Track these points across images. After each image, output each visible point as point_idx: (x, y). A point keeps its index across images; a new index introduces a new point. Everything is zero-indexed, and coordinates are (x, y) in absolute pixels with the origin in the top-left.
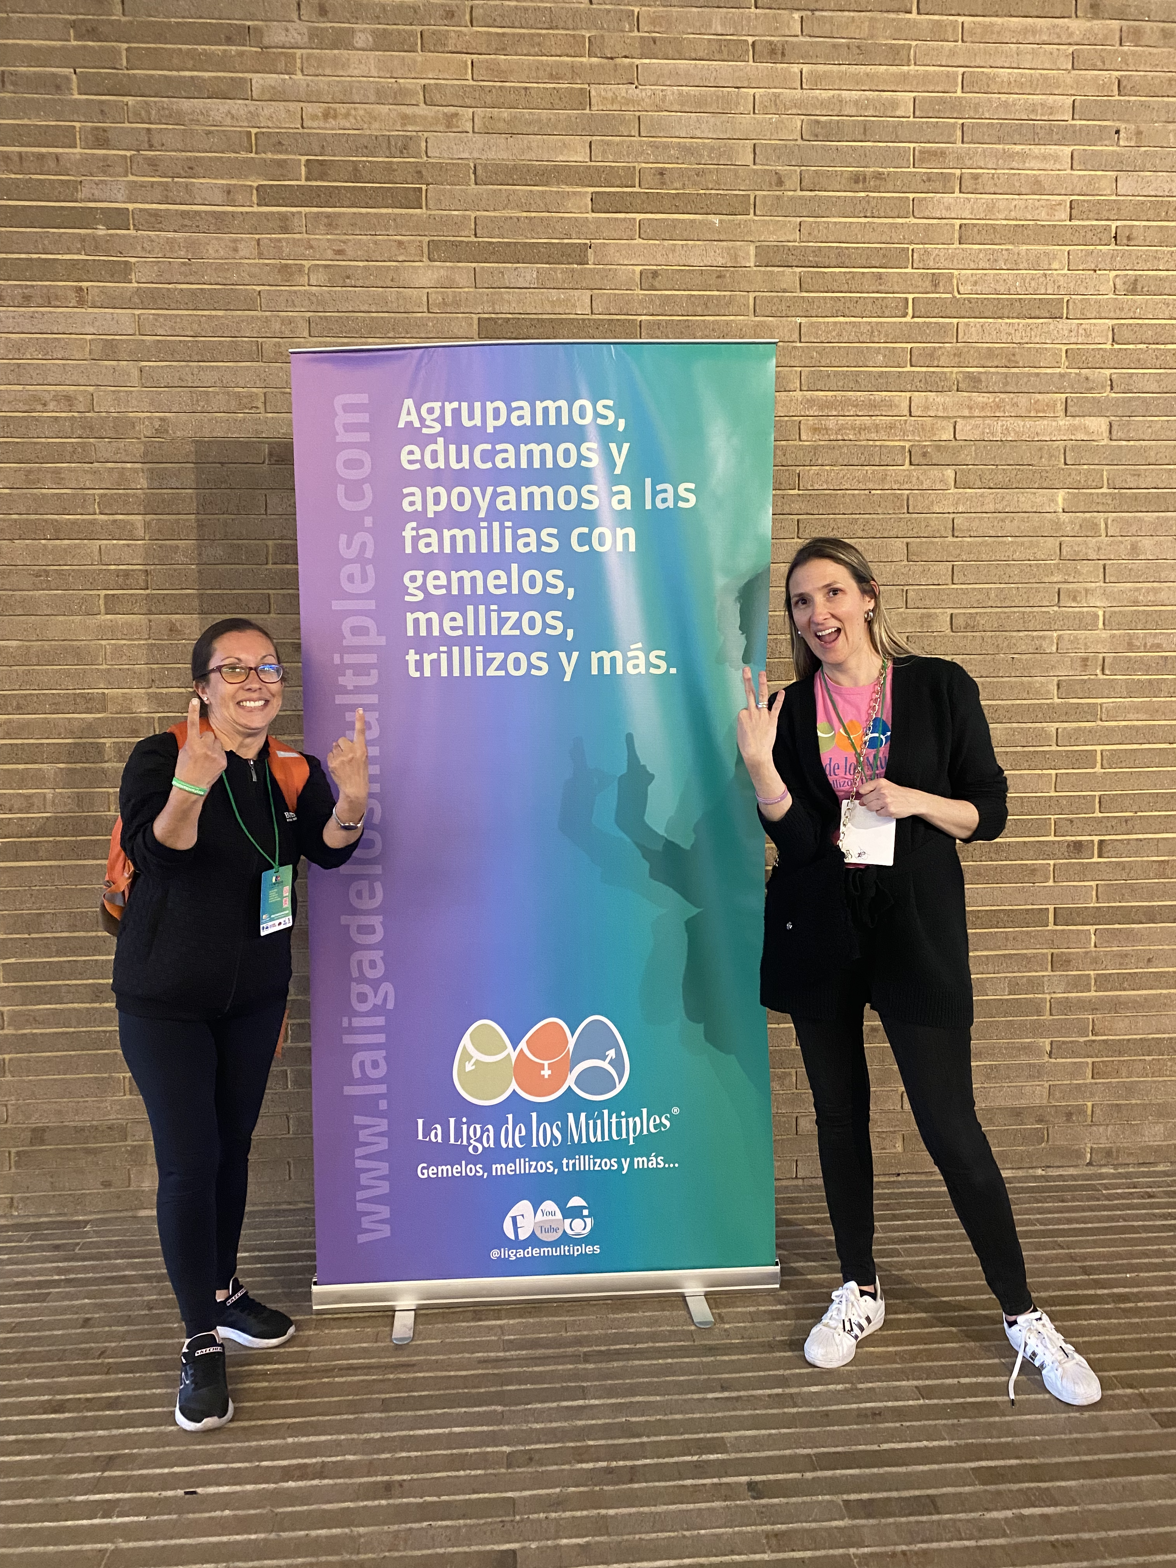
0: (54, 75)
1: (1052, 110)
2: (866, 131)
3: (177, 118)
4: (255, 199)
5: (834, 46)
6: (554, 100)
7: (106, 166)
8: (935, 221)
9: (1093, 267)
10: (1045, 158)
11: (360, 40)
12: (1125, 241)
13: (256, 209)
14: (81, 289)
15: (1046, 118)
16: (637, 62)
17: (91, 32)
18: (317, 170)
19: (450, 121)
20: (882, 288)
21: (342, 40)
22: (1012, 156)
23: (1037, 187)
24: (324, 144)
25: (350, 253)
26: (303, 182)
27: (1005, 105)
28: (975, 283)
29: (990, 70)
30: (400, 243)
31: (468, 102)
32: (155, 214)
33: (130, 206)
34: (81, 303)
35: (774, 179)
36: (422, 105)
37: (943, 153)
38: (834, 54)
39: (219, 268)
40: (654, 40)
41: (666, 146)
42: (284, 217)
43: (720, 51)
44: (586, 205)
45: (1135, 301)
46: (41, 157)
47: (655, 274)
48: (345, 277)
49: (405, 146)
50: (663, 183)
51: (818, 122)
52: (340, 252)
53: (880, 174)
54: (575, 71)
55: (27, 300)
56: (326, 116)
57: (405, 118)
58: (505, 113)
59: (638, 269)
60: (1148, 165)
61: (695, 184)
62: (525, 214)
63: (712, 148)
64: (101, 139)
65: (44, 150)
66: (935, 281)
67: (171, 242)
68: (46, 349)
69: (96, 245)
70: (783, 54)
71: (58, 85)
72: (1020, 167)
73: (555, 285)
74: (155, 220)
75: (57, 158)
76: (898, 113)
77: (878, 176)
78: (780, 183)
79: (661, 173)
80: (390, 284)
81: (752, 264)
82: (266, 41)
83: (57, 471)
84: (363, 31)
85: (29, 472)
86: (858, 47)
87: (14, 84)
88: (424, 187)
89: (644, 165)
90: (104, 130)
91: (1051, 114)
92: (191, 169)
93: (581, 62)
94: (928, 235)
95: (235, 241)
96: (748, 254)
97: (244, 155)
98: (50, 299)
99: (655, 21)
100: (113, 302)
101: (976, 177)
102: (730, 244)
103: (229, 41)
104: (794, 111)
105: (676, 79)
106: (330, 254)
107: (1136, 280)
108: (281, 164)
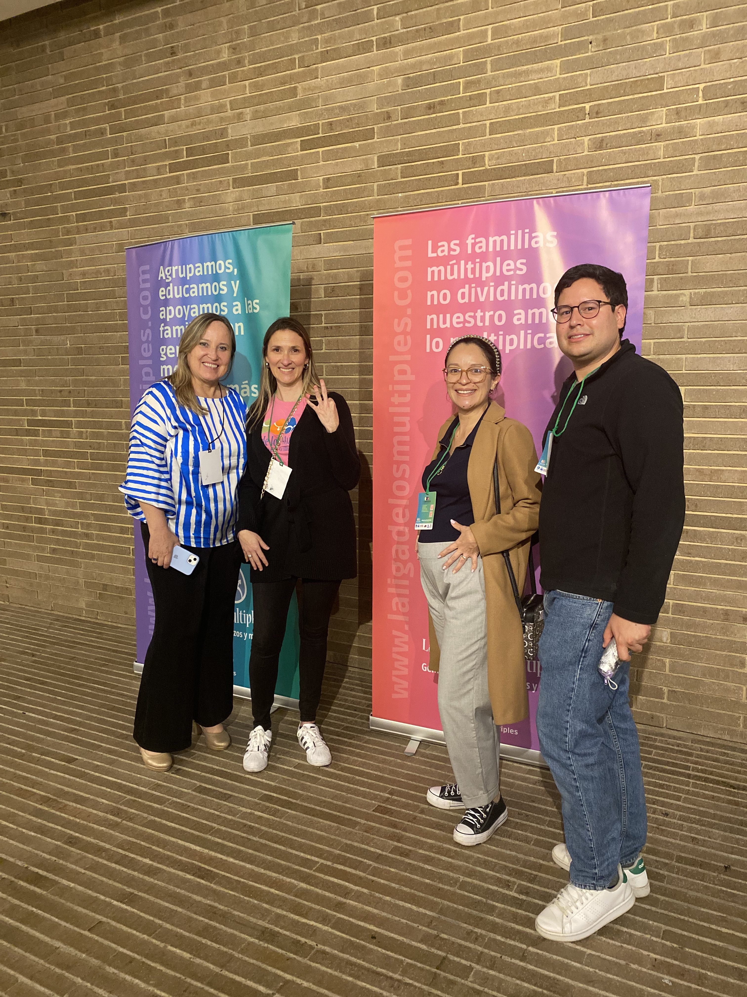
0: (101, 128)
1: (546, 38)
2: (435, 77)
3: (140, 138)
4: (168, 170)
5: (417, 31)
6: (283, 96)
7: (117, 165)
8: (475, 124)
9: (573, 136)
10: (541, 70)
11: (204, 85)
12: (595, 115)
13: (169, 175)
14: (111, 222)
15: (542, 44)
16: (319, 65)
17: (112, 106)
18: (190, 152)
19: (240, 117)
20: (444, 169)
21: (197, 87)
22: (520, 74)
23: (537, 90)
24: (190, 139)
25: (202, 190)
26: (185, 159)
27: (517, 42)
28: (498, 158)
29: (508, 22)
30: (221, 181)
31: (247, 105)
32: (134, 184)
33: (126, 182)
34: (111, 228)
35: (386, 115)
36: (229, 111)
37: (479, 81)
38: (418, 35)
39: (156, 205)
40: (327, 51)
41: (333, 109)
42: (178, 177)
43: (359, 49)
44: (297, 148)
45: (601, 154)
46: (98, 165)
47: (328, 179)
48: (199, 202)
49: (223, 133)
50: (332, 129)
51: (409, 77)
52: (198, 190)
53: (442, 101)
54: (292, 78)
55: (95, 230)
56: (193, 124)
57: (222, 119)
58: (262, 107)
59: (321, 178)
60: (611, 61)
61: (347, 127)
62: (271, 158)
63: (355, 105)
64: (116, 154)
65: (99, 162)
66: (475, 161)
67: (140, 195)
68: (101, 249)
69: (115, 202)
70: (390, 42)
71: (102, 132)
72: (526, 79)
73: (284, 193)
74: (134, 187)
75: (103, 165)
76: (453, 62)
77: (442, 103)
78: (389, 117)
79: (331, 124)
80: (217, 203)
81: (376, 166)
82: (171, 94)
83: (105, 303)
84: (205, 80)
85: (97, 303)
86: (430, 28)
87: (90, 135)
88: (230, 152)
89: (324, 121)
90: (117, 149)
91: (546, 41)
92: (146, 160)
93: (295, 73)
94: (470, 133)
95: (161, 191)
96: (373, 162)
97: (164, 150)
98: (102, 228)
99: (327, 41)
100: (121, 226)
101: (498, 92)
102: (364, 157)
103: (157, 98)
104: (396, 75)
105: (339, 70)
106: (195, 192)
107: (602, 140)
108: (176, 151)
